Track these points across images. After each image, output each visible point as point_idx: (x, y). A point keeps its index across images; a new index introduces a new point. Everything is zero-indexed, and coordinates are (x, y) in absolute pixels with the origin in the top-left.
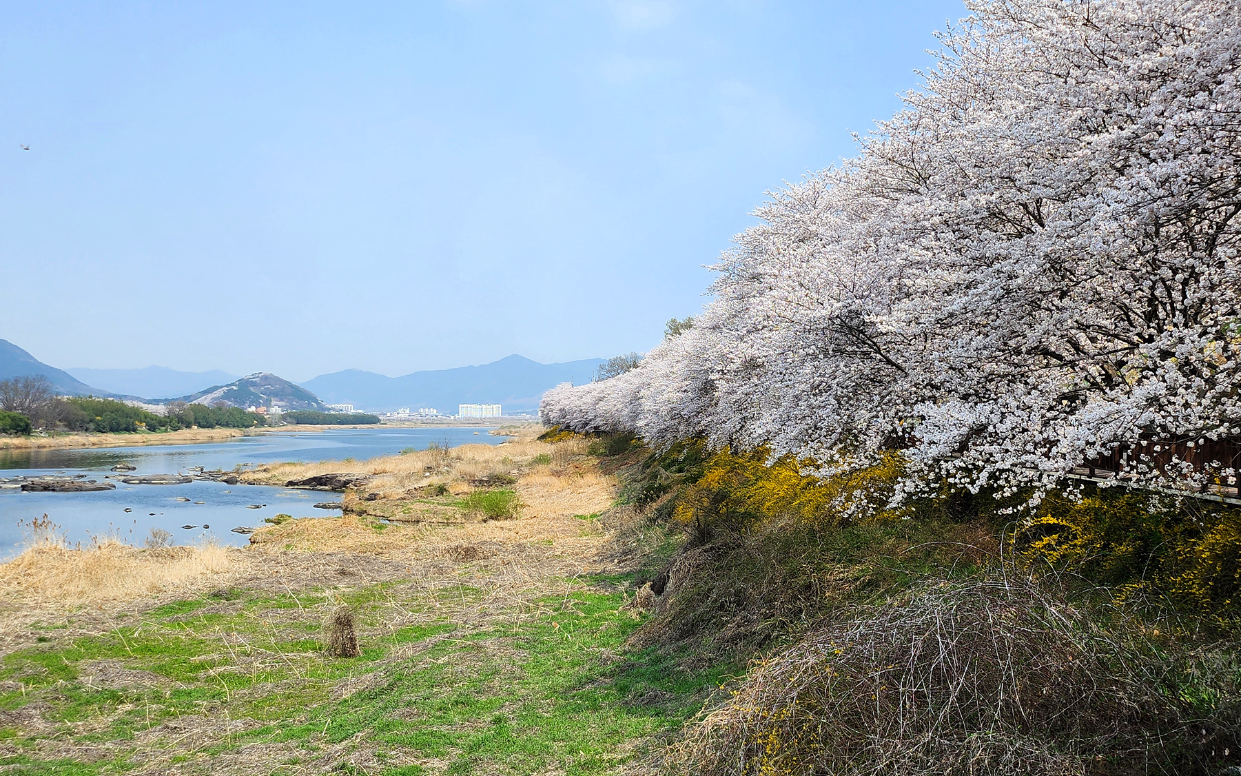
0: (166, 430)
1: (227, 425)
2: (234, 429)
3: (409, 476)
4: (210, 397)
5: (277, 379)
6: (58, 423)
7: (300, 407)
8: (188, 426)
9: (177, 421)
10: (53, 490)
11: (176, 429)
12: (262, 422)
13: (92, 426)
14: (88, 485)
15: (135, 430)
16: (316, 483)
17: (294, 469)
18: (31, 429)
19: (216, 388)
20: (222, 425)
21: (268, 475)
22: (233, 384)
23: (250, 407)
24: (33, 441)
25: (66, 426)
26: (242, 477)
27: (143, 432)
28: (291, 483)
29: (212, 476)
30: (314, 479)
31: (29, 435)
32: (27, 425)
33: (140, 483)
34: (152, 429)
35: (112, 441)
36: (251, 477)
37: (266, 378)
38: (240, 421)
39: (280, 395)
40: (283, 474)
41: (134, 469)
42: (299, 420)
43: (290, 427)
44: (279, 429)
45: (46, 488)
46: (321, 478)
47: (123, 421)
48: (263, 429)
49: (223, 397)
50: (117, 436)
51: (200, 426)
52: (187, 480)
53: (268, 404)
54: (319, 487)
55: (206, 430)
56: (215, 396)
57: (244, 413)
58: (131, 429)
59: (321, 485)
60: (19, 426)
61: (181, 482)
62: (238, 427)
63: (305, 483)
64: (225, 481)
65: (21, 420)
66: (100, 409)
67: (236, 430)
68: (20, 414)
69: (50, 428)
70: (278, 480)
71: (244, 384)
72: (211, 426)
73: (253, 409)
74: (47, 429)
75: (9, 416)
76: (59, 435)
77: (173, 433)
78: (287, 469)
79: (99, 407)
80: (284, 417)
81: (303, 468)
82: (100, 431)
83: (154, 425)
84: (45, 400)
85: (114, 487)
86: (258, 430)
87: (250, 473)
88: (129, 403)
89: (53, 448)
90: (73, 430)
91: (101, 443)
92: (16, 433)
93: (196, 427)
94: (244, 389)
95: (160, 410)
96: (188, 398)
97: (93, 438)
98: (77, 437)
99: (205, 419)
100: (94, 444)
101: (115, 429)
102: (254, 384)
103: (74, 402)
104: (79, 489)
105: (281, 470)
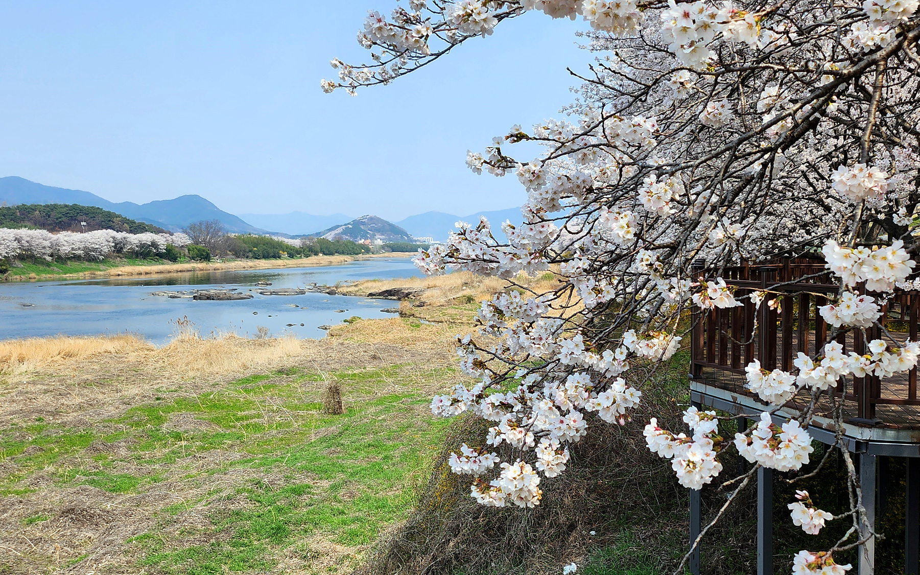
0: (301, 257)
1: (343, 253)
2: (347, 256)
3: (450, 290)
4: (333, 233)
5: (379, 220)
6: (228, 252)
7: (395, 240)
8: (316, 254)
9: (308, 251)
10: (213, 299)
11: (307, 256)
12: (368, 251)
13: (250, 254)
14: (235, 296)
15: (279, 257)
16: (387, 294)
17: (374, 284)
18: (210, 257)
19: (338, 227)
20: (340, 254)
21: (356, 289)
22: (349, 224)
23: (361, 239)
24: (211, 265)
25: (233, 255)
26: (339, 290)
27: (285, 258)
28: (371, 295)
29: (319, 289)
30: (386, 291)
31: (209, 261)
32: (208, 254)
33: (271, 294)
34: (291, 256)
35: (263, 265)
36: (345, 290)
37: (371, 219)
38: (352, 250)
39: (381, 231)
40: (367, 288)
41: (271, 284)
42: (394, 249)
43: (387, 254)
44: (379, 255)
45: (209, 298)
46: (391, 291)
47: (271, 251)
48: (368, 256)
49: (342, 233)
50: (267, 261)
51: (324, 254)
52: (303, 293)
53: (373, 237)
54: (389, 297)
55: (328, 257)
56: (337, 232)
57: (355, 244)
58: (277, 256)
59: (391, 295)
60: (202, 255)
61: (298, 293)
62: (350, 254)
63: (380, 294)
64: (327, 293)
65: (204, 251)
66: (256, 243)
67: (348, 257)
68: (203, 246)
69: (223, 256)
70: (363, 292)
71: (357, 223)
72: (332, 254)
73: (362, 241)
74: (221, 257)
75: (196, 248)
76: (229, 261)
77: (305, 259)
78: (370, 284)
79: (255, 241)
80: (383, 247)
81: (380, 284)
82: (256, 258)
83: (293, 253)
84: (219, 237)
85: (253, 297)
86: (365, 256)
87: (346, 288)
88: (275, 238)
89: (224, 270)
90: (239, 257)
91: (256, 266)
92: (200, 260)
93: (321, 255)
94: (356, 227)
95: (297, 243)
96: (318, 234)
97: (250, 263)
98: (240, 262)
99: (327, 249)
100: (251, 267)
101: (266, 257)
102: (363, 224)
103: (239, 238)
104: (229, 298)
105: (365, 285)
